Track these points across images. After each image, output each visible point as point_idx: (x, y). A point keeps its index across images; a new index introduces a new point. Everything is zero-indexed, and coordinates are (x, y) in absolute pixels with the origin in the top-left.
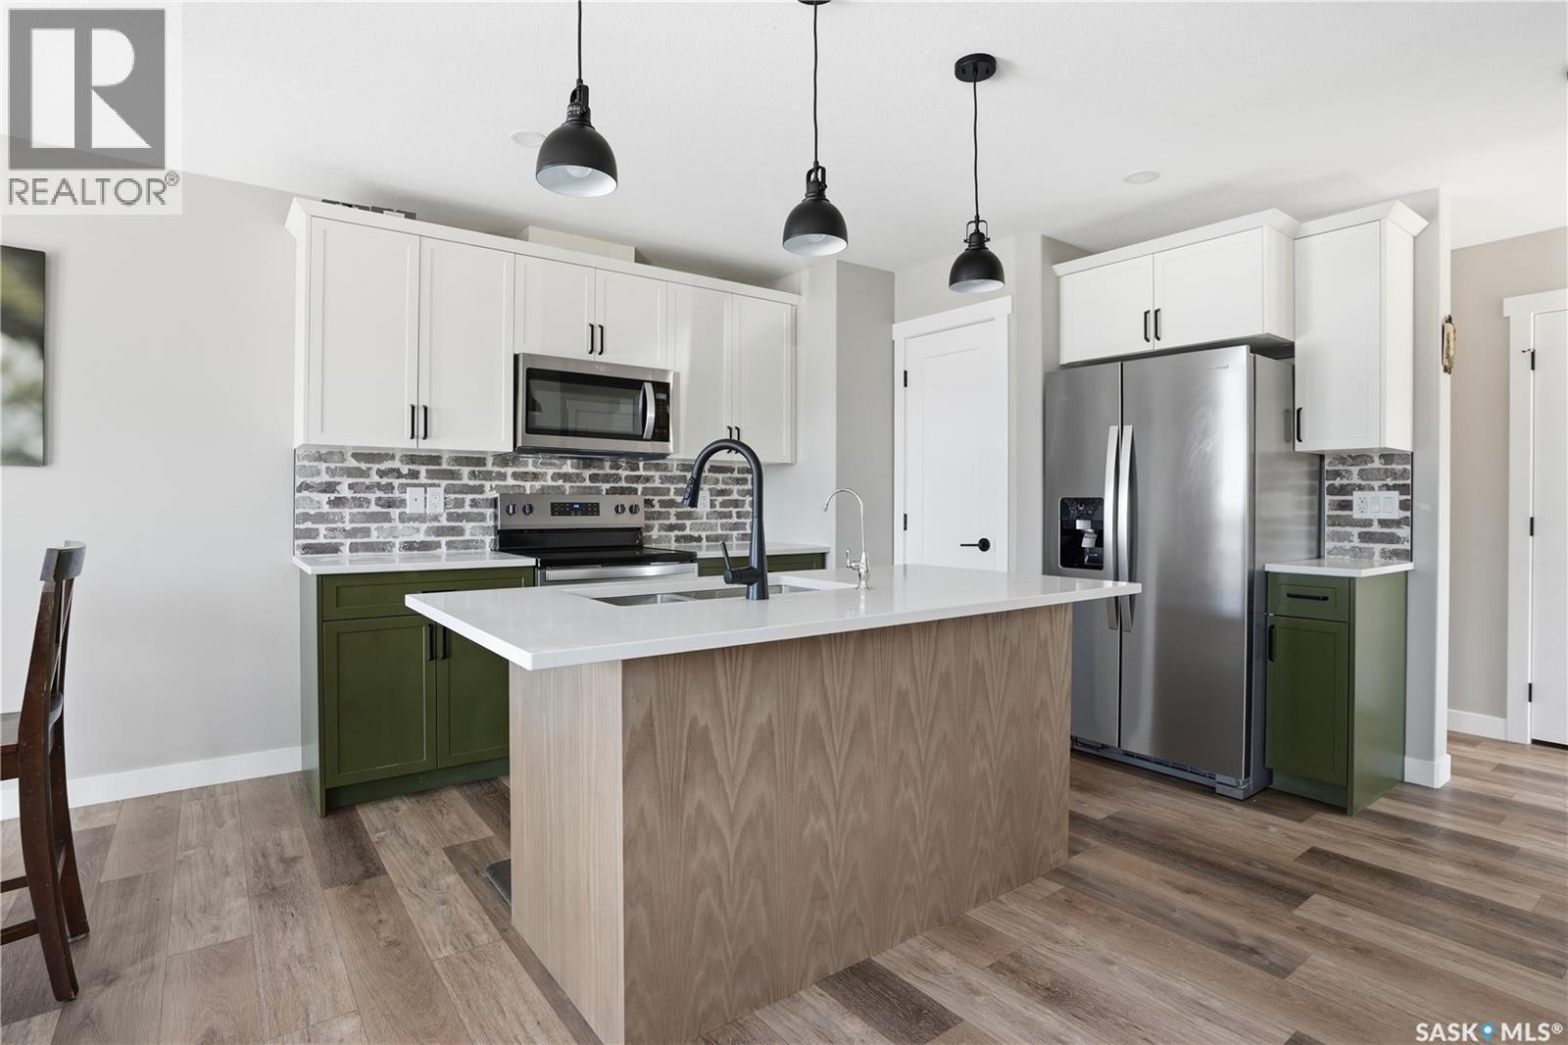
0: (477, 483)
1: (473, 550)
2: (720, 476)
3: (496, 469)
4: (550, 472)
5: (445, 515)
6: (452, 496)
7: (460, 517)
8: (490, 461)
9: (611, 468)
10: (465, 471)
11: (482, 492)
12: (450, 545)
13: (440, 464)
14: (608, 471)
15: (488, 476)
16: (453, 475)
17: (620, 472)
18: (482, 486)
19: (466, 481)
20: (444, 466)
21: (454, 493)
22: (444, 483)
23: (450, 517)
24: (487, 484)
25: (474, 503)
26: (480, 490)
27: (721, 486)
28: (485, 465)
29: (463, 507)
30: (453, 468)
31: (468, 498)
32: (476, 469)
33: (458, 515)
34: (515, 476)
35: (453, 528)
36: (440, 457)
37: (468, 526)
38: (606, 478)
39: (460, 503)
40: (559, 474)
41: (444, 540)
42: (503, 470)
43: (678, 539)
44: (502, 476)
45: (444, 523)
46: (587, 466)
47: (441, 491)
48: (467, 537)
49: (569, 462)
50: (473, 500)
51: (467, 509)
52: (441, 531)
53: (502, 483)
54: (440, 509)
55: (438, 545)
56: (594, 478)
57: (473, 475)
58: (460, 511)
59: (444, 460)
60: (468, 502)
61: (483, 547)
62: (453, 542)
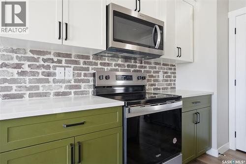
0: (86, 66)
1: (85, 95)
2: (165, 67)
3: (94, 61)
4: (114, 63)
5: (73, 80)
6: (76, 72)
7: (79, 81)
8: (91, 57)
9: (134, 63)
10: (82, 61)
11: (88, 70)
12: (75, 93)
13: (71, 58)
14: (133, 64)
15: (91, 63)
16: (76, 62)
17: (137, 64)
18: (88, 68)
19: (82, 65)
20: (73, 59)
21: (77, 70)
22: (73, 66)
23: (76, 81)
24: (90, 67)
25: (85, 75)
27: (165, 71)
28: (89, 59)
29: (81, 76)
30: (76, 59)
31: (83, 72)
32: (86, 60)
33: (79, 80)
34: (101, 64)
35: (76, 86)
36: (71, 54)
37: (83, 85)
38: (133, 66)
39: (80, 75)
40: (117, 64)
41: (73, 91)
42: (96, 61)
43: (154, 89)
44: (96, 64)
45: (73, 83)
46: (126, 62)
47: (72, 69)
48: (82, 89)
49: (120, 59)
50: (85, 74)
51: (82, 77)
52: (71, 87)
53: (97, 67)
54: (71, 77)
55: (70, 93)
56: (128, 66)
57: (85, 63)
58: (80, 78)
59: (73, 56)
60: (83, 75)
61: (89, 94)
62: (77, 92)
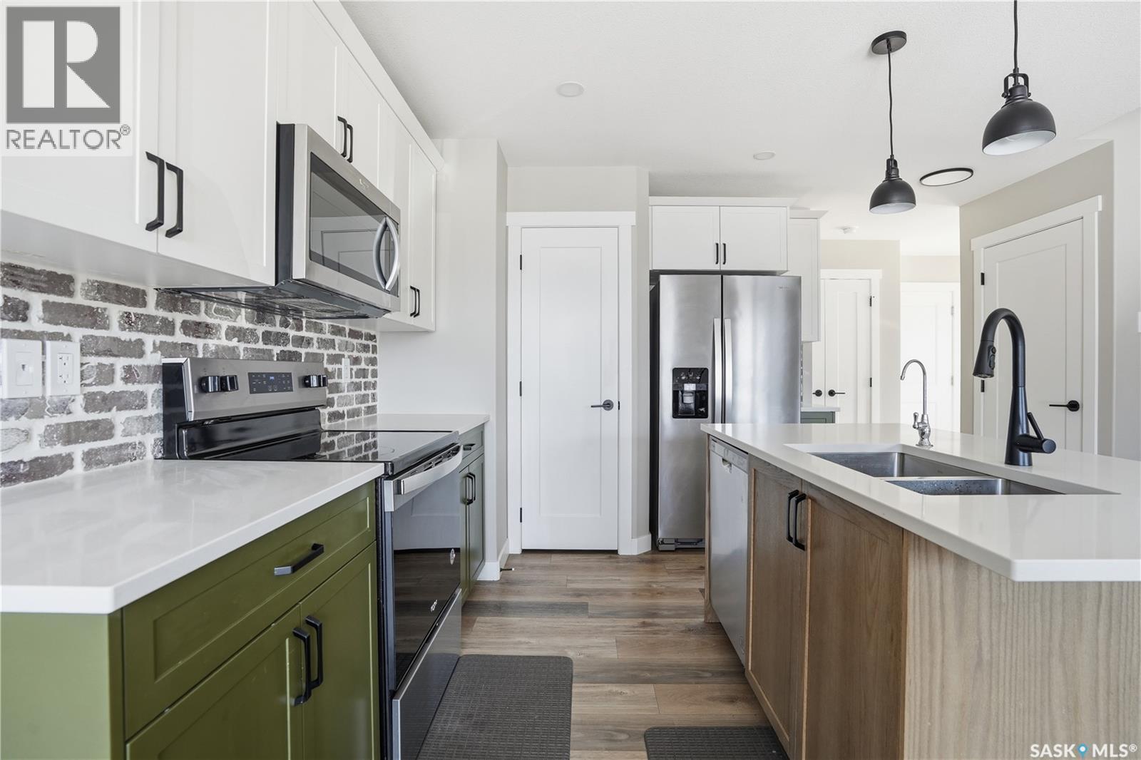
0: (133, 336)
1: (128, 463)
3: (161, 313)
4: (225, 324)
5: (80, 401)
6: (93, 360)
7: (107, 402)
8: (152, 298)
9: (281, 325)
10: (115, 311)
11: (141, 354)
12: (91, 459)
13: (70, 294)
14: (278, 329)
15: (148, 324)
16: (92, 318)
17: (288, 330)
18: (140, 343)
19: (115, 331)
20: (79, 299)
21: (98, 354)
22: (78, 333)
23: (92, 403)
24: (149, 340)
25: (130, 374)
26: (136, 349)
27: (355, 354)
28: (144, 304)
29: (112, 381)
30: (94, 304)
31: (120, 363)
32: (133, 310)
33: (105, 398)
34: (186, 327)
35: (96, 424)
36: (70, 279)
37: (119, 417)
38: (280, 339)
39: (106, 375)
40: (233, 328)
41: (78, 450)
42: (170, 316)
44: (168, 327)
45: (79, 414)
46: (260, 320)
47: (74, 347)
48: (118, 439)
49: (243, 310)
50: (128, 369)
51: (119, 386)
52: (72, 433)
53: (168, 339)
54: (73, 388)
56: (267, 337)
57: (128, 322)
58: (107, 390)
59: (78, 287)
60: (119, 373)
61: (142, 455)
62: (97, 452)
